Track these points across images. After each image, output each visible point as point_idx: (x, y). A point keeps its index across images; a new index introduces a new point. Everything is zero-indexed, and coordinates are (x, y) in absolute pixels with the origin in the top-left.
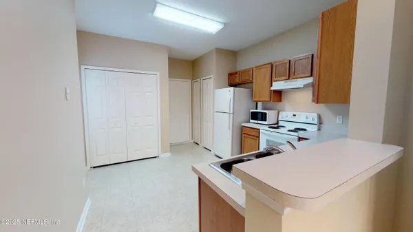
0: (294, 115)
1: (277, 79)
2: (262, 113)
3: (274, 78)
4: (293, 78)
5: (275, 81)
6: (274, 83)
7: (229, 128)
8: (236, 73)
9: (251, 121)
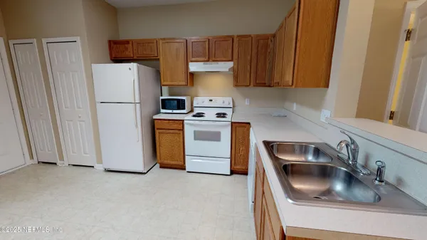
0: (211, 100)
1: (193, 59)
2: (178, 100)
3: (190, 58)
4: (214, 61)
5: (191, 61)
6: (190, 64)
7: (137, 126)
8: (127, 42)
9: (163, 111)
